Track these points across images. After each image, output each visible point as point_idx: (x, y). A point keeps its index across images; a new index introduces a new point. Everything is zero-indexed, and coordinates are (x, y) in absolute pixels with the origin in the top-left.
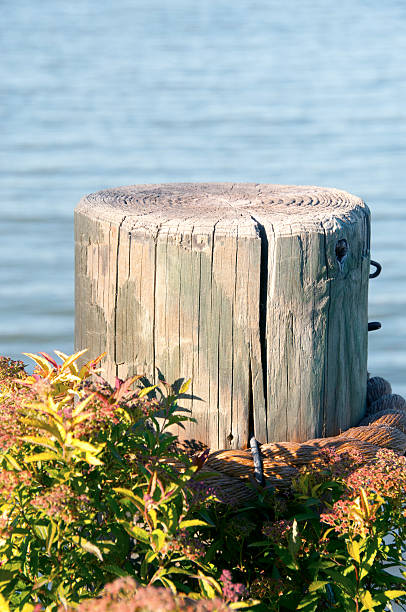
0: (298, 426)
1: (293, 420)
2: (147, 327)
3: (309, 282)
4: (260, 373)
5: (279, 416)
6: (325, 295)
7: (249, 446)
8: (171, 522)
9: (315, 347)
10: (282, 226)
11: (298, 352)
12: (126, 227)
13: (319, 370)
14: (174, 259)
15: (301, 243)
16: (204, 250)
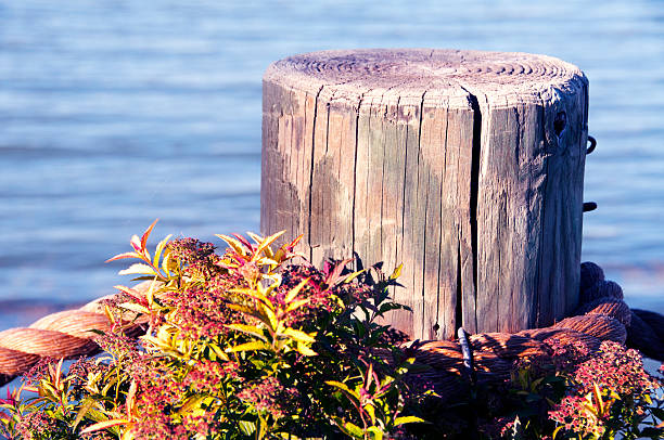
0: (509, 316)
1: (504, 308)
2: (346, 206)
3: (525, 158)
4: (470, 258)
5: (490, 305)
6: (542, 172)
7: (456, 336)
8: (388, 419)
9: (529, 229)
10: (497, 97)
11: (511, 235)
12: (325, 97)
13: (533, 255)
14: (378, 133)
15: (518, 116)
16: (411, 122)
